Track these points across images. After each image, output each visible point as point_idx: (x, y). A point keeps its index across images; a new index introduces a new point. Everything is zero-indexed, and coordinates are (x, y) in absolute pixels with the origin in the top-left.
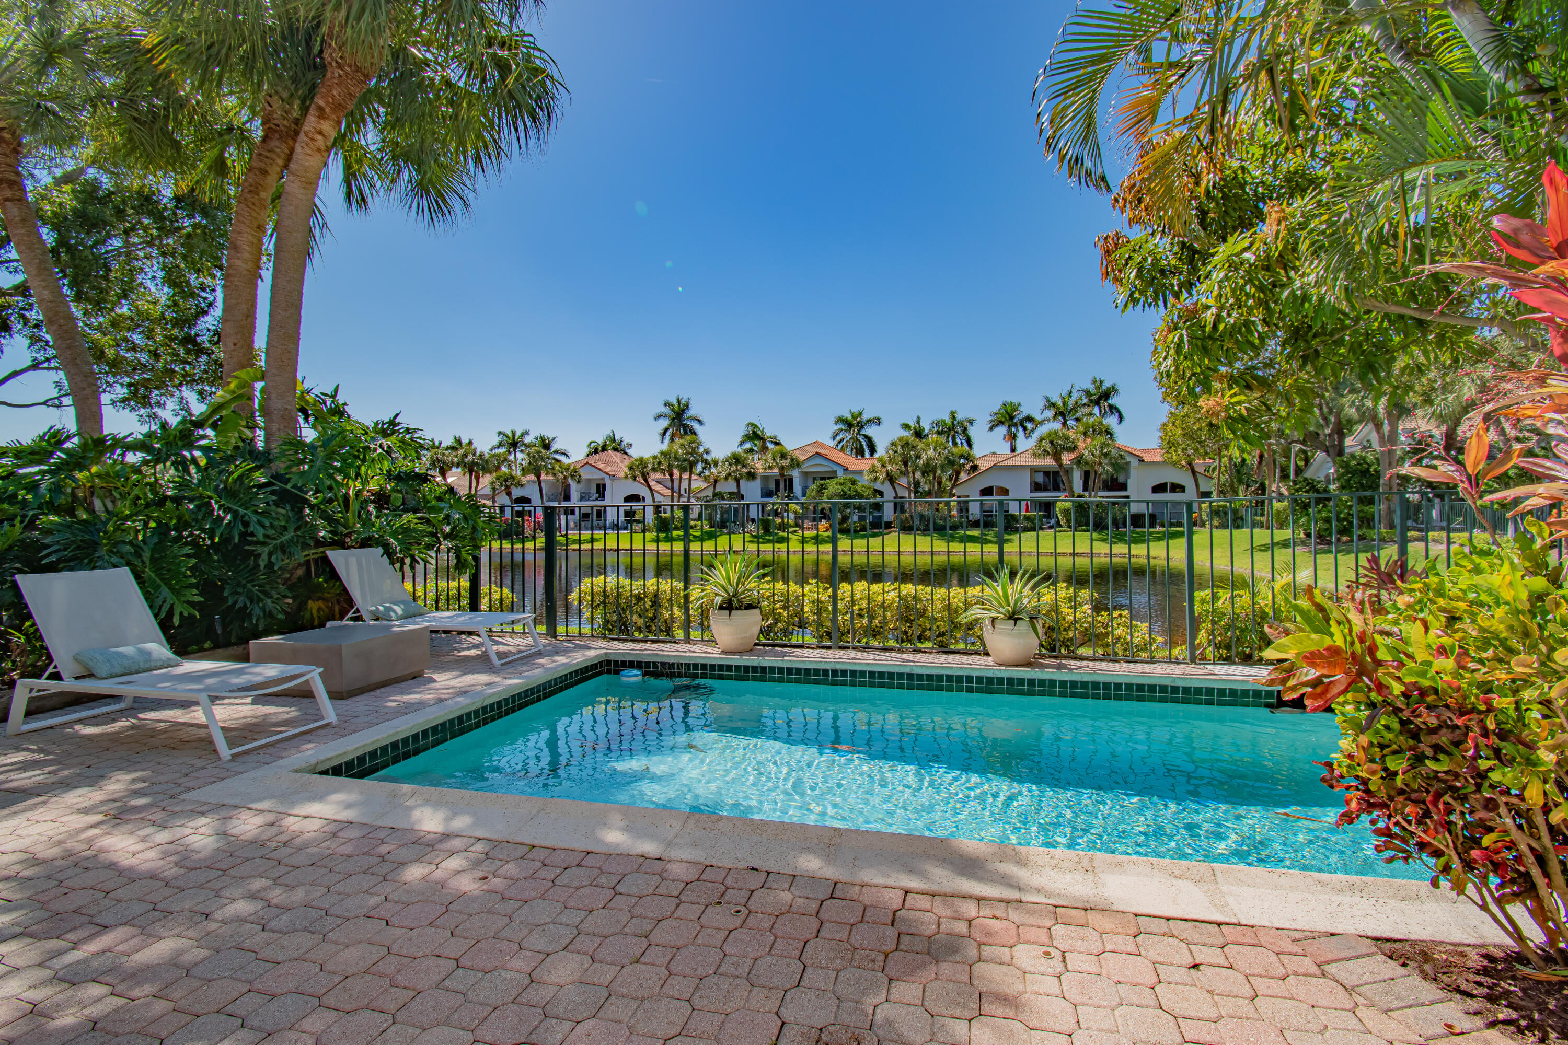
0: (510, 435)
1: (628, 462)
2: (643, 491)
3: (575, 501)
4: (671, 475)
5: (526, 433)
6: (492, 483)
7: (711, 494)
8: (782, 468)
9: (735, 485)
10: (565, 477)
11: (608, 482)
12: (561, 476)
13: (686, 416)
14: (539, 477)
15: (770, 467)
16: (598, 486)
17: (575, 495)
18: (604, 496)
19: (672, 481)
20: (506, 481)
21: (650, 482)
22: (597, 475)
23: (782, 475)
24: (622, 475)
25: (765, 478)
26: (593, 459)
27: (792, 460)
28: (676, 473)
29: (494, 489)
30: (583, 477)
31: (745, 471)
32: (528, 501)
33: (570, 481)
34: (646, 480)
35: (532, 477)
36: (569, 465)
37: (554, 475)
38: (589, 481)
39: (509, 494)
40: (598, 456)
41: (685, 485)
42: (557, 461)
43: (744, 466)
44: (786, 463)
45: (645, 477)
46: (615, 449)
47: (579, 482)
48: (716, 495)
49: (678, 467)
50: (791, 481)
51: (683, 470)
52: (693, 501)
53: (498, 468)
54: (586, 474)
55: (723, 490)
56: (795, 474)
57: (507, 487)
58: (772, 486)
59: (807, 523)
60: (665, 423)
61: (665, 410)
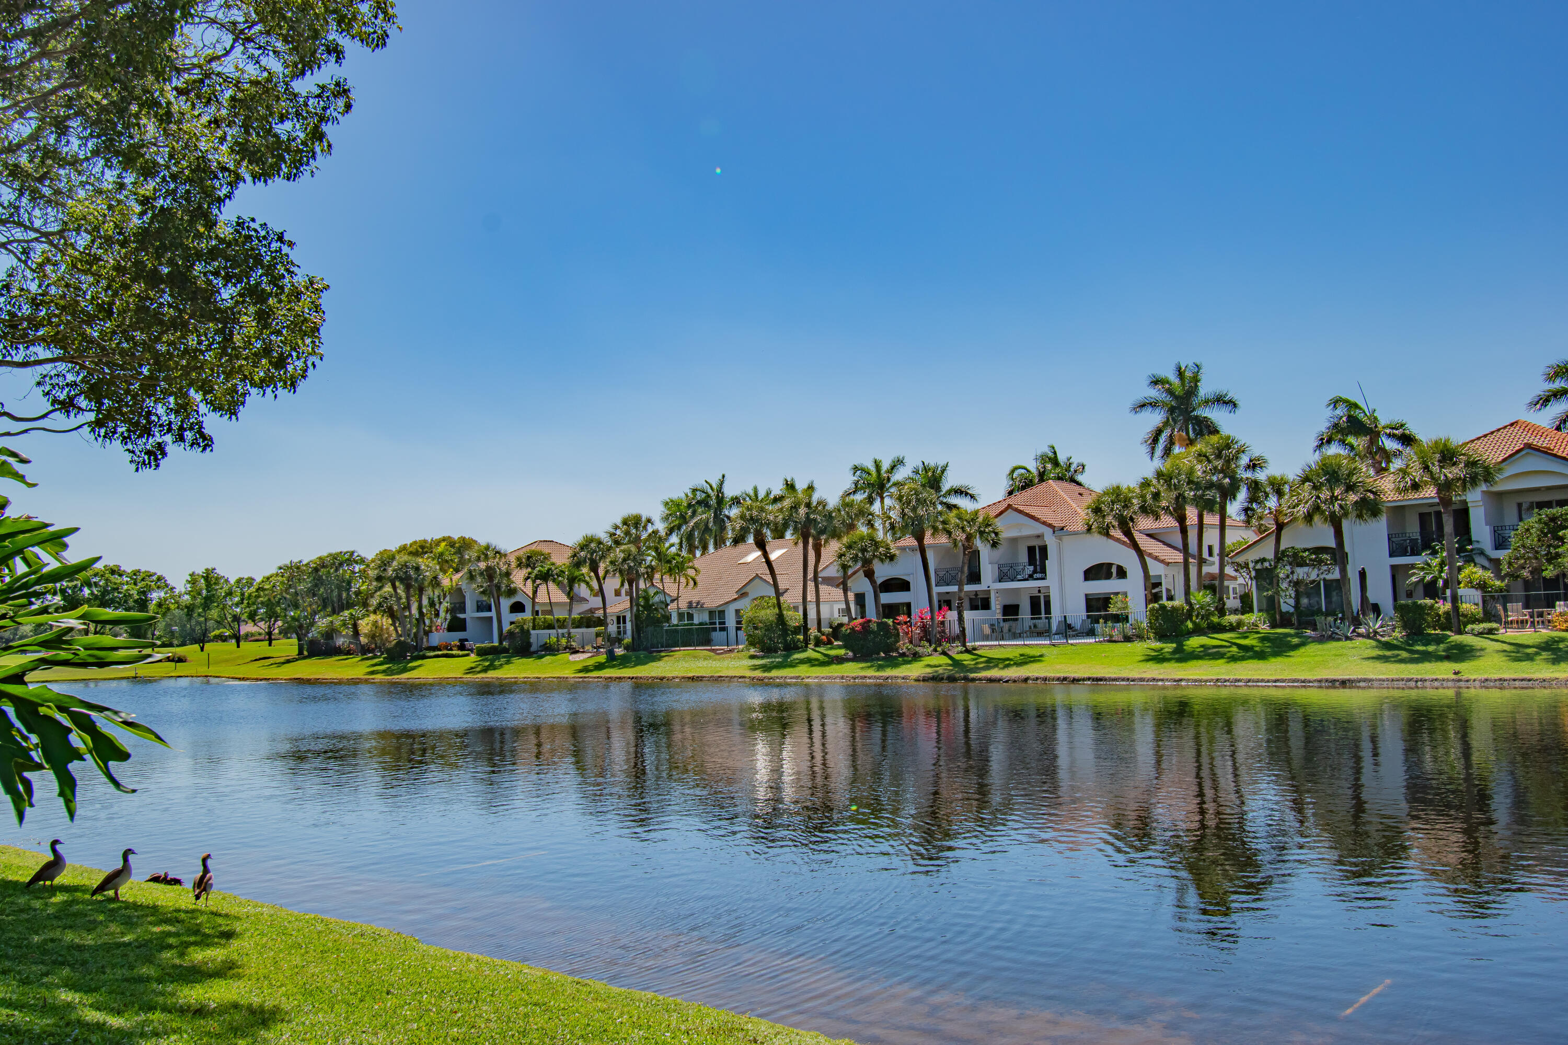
0: (873, 469)
1: (1088, 500)
2: (1125, 557)
3: (988, 580)
4: (1182, 519)
5: (898, 463)
6: (841, 556)
7: (1270, 555)
8: (1445, 487)
9: (1331, 531)
10: (969, 538)
11: (1050, 540)
12: (961, 536)
13: (1195, 401)
14: (920, 538)
15: (1416, 486)
16: (1031, 550)
17: (988, 572)
18: (1043, 571)
19: (1184, 531)
20: (864, 550)
21: (1138, 537)
22: (1031, 529)
23: (1445, 502)
24: (1080, 526)
25: (1398, 511)
26: (1019, 500)
27: (1471, 464)
28: (1191, 514)
29: (845, 567)
30: (1004, 535)
31: (1353, 497)
32: (903, 586)
33: (978, 543)
34: (1128, 533)
35: (909, 541)
36: (976, 513)
37: (949, 533)
38: (1014, 541)
39: (870, 574)
40: (1029, 493)
41: (1211, 537)
42: (950, 507)
43: (1350, 488)
44: (1451, 472)
45: (1125, 525)
46: (1060, 478)
47: (994, 545)
48: (1280, 556)
49: (1197, 501)
50: (1462, 515)
51: (1206, 506)
52: (1229, 570)
53: (852, 527)
54: (1008, 528)
55: (1299, 545)
56: (1474, 498)
57: (867, 562)
58: (1413, 529)
59: (1516, 612)
60: (1155, 418)
61: (1154, 393)
